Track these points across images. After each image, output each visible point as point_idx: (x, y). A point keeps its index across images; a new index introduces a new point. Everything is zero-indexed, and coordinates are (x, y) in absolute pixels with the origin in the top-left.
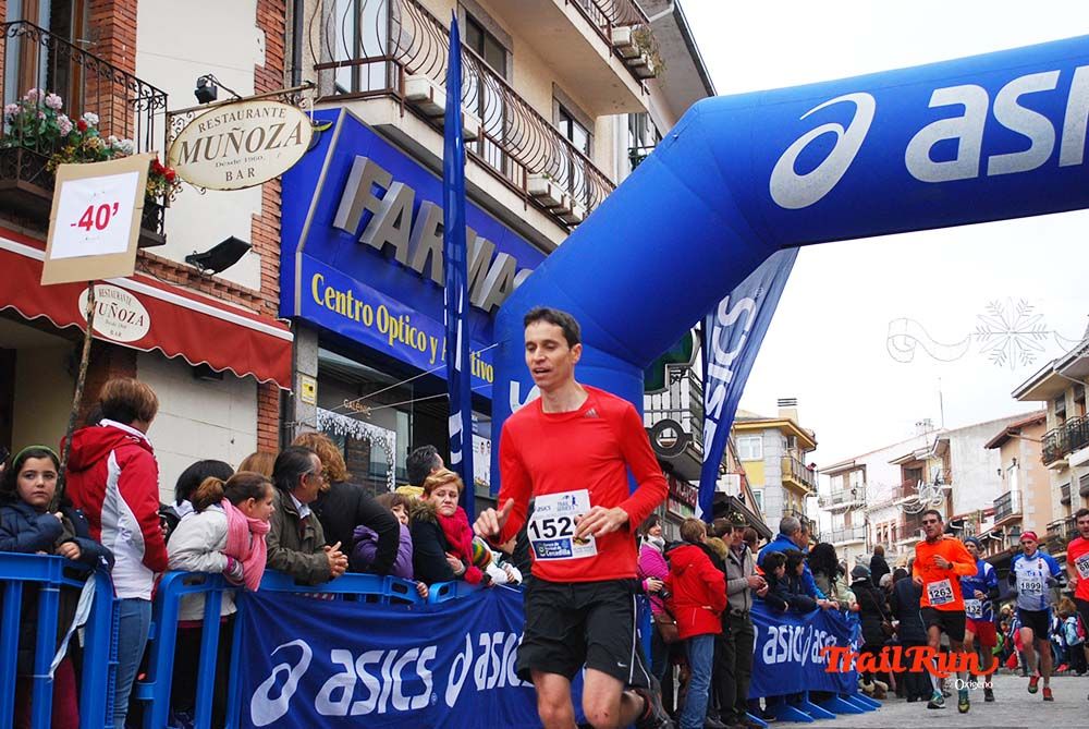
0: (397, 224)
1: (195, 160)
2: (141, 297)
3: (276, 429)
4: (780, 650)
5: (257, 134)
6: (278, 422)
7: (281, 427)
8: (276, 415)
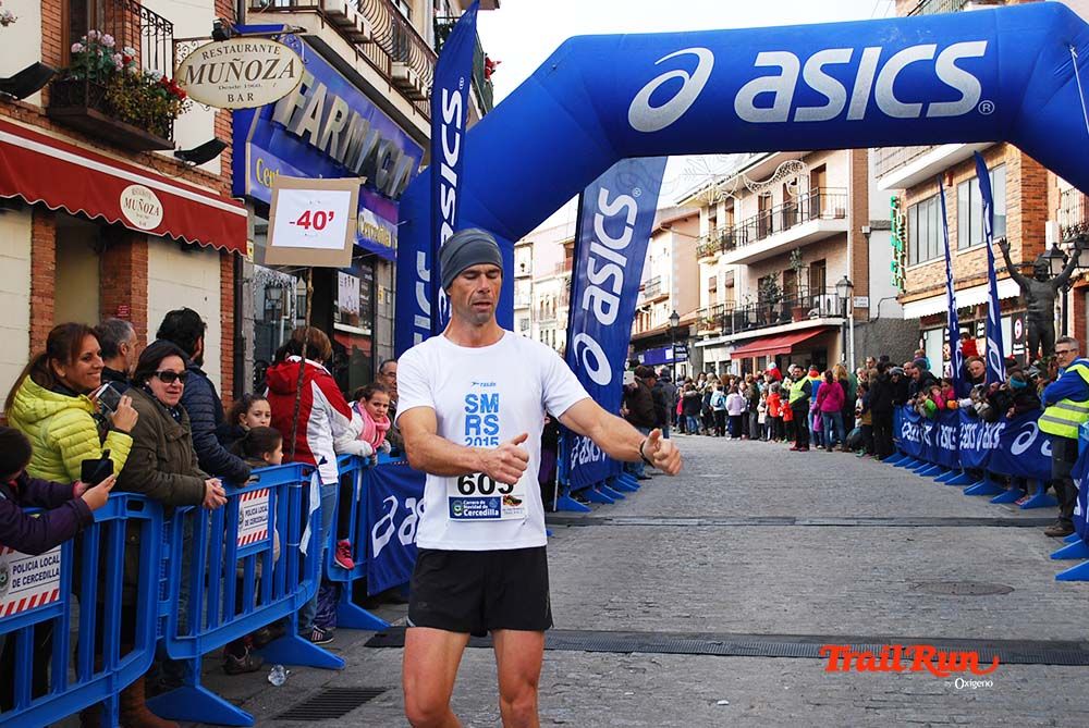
0: (313, 116)
1: (200, 82)
2: (157, 192)
3: (232, 287)
5: (256, 65)
6: (232, 281)
7: (235, 284)
8: (232, 275)
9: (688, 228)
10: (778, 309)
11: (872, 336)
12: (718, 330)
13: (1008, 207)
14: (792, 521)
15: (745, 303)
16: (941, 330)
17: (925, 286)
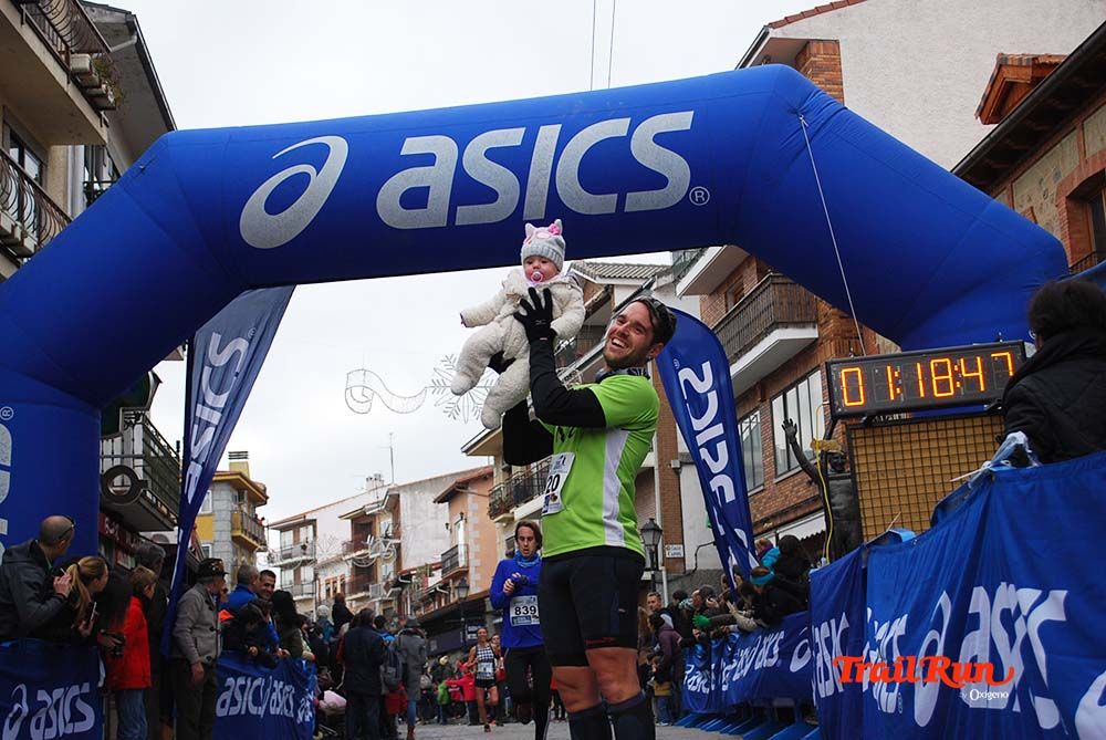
4: (234, 702)
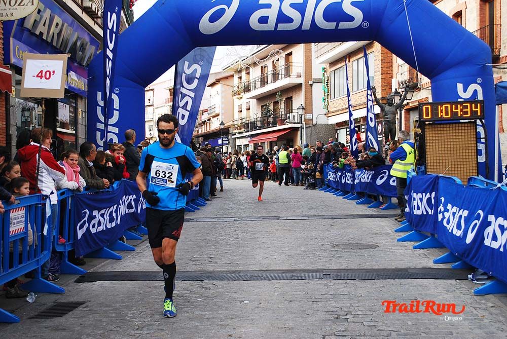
0: (44, 25)
3: (4, 109)
6: (5, 106)
7: (6, 108)
8: (4, 103)
9: (227, 82)
10: (271, 120)
11: (314, 132)
12: (243, 130)
13: (375, 72)
14: (278, 218)
15: (255, 117)
16: (345, 129)
17: (338, 109)
